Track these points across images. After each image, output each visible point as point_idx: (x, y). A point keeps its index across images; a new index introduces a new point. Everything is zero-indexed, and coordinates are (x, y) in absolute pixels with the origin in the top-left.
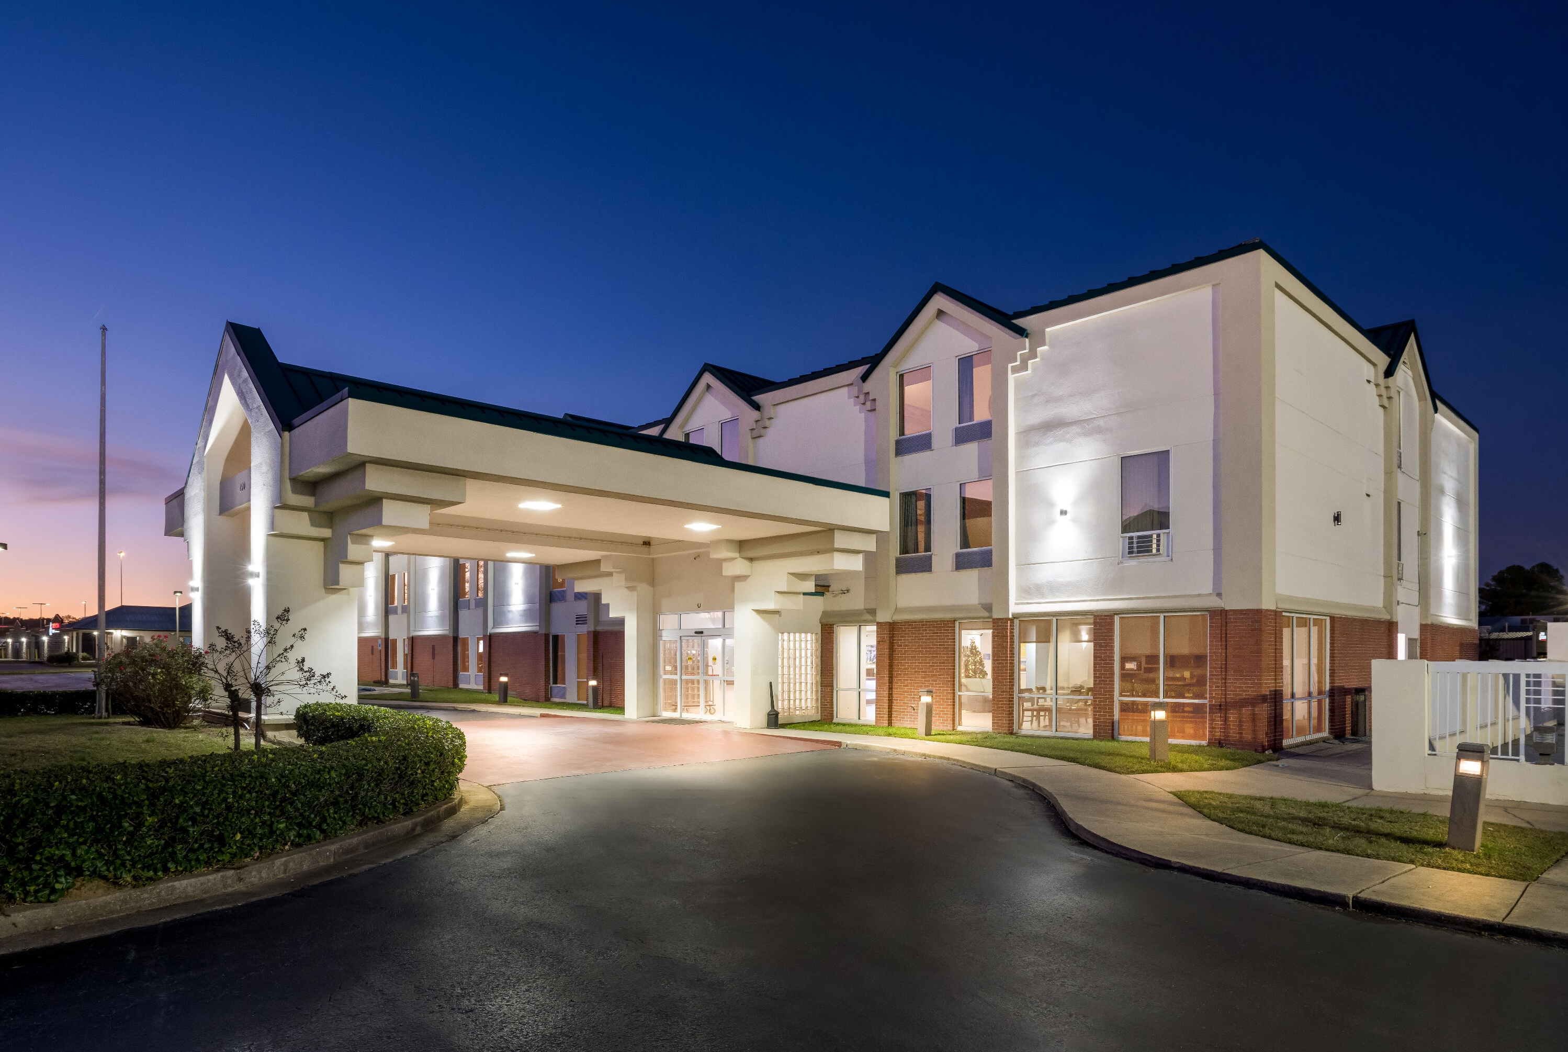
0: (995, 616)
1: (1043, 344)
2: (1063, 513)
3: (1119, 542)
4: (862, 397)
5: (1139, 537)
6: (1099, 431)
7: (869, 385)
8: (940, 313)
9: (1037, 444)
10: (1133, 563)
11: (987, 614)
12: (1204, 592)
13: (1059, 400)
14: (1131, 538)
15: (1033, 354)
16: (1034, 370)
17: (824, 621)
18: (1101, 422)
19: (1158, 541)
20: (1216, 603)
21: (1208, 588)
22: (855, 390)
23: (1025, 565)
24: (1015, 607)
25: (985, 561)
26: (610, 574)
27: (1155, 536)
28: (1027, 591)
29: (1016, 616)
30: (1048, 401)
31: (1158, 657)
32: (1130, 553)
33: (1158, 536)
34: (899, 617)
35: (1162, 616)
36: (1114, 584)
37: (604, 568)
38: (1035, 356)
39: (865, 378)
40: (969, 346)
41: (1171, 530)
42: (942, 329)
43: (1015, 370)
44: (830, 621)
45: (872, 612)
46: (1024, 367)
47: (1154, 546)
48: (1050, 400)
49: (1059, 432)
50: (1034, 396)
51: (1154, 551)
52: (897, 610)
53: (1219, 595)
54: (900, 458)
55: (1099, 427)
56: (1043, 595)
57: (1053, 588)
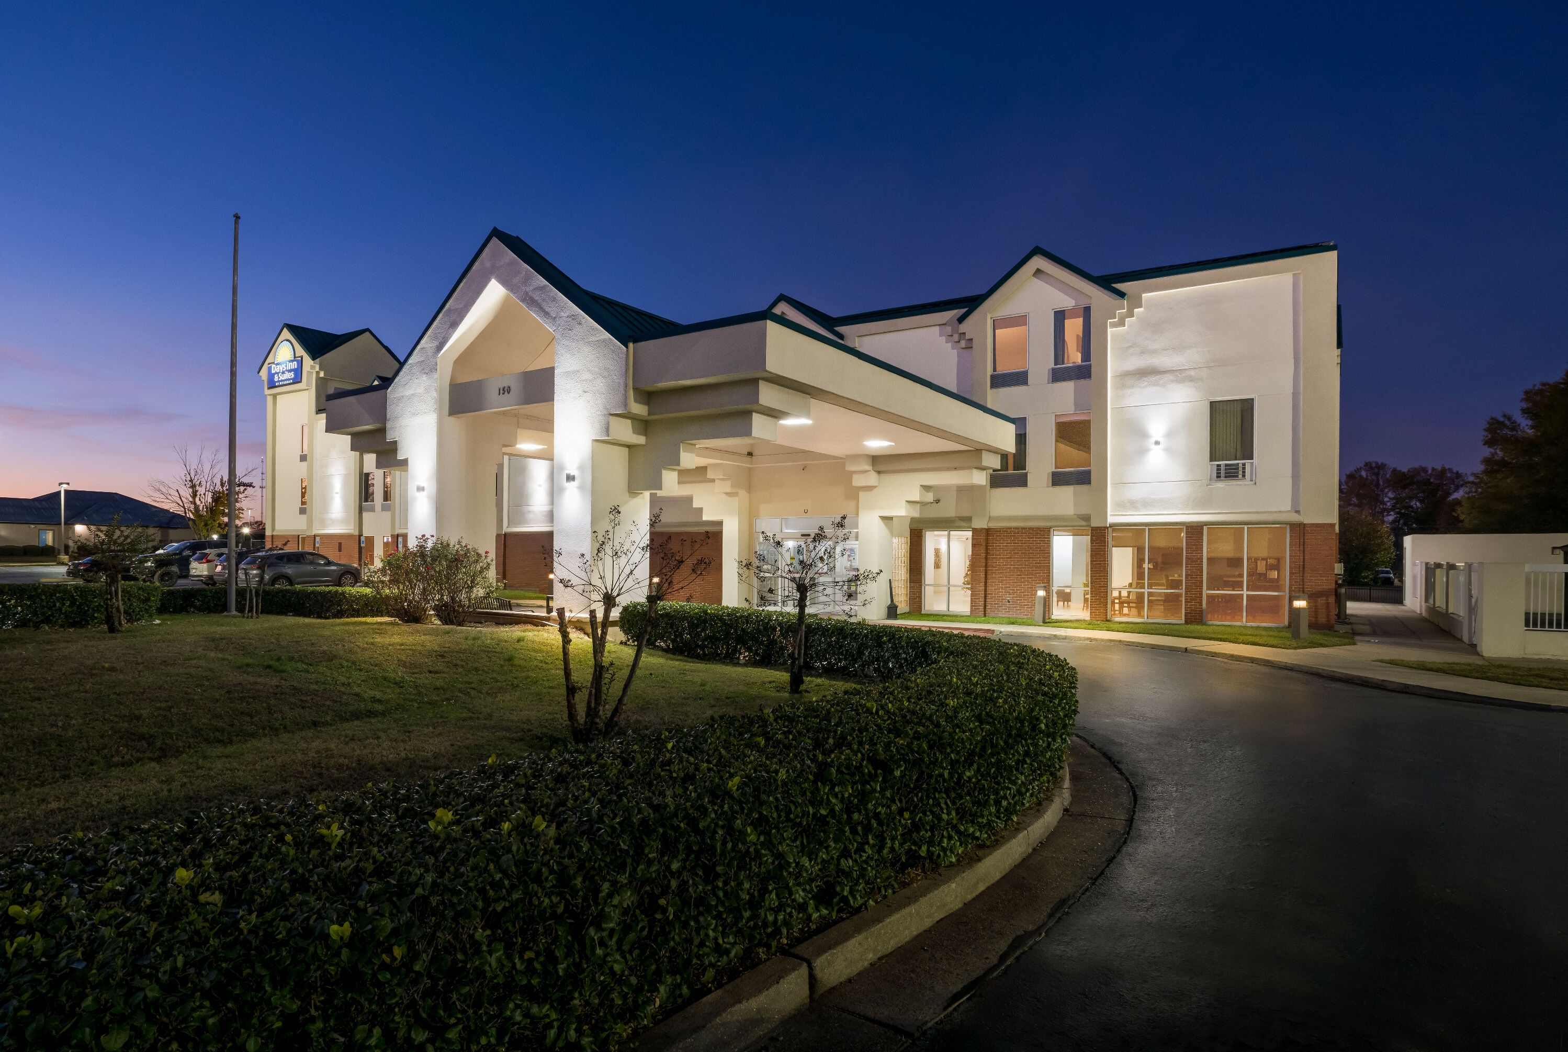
0: (1093, 525)
1: (1140, 306)
2: (1157, 443)
3: (1207, 467)
4: (956, 337)
5: (1226, 465)
6: (1191, 379)
7: (963, 327)
8: (1038, 272)
9: (1132, 387)
10: (1221, 485)
11: (1084, 523)
12: (1283, 509)
13: (1153, 352)
14: (1219, 466)
15: (1131, 314)
16: (1129, 327)
17: (914, 526)
18: (1192, 373)
19: (1244, 468)
20: (1295, 518)
21: (1288, 506)
22: (949, 329)
23: (1121, 484)
24: (1113, 517)
25: (1083, 478)
26: (713, 481)
27: (1240, 465)
28: (1122, 506)
29: (1111, 526)
30: (1143, 353)
31: (1242, 559)
32: (1218, 477)
33: (1244, 465)
34: (993, 525)
35: (1246, 527)
36: (1202, 502)
37: (710, 475)
38: (1132, 316)
39: (961, 320)
40: (1067, 302)
41: (1255, 460)
42: (1038, 285)
43: (1114, 325)
44: (920, 526)
45: (969, 519)
46: (1122, 323)
47: (1241, 473)
48: (1144, 352)
49: (1153, 378)
50: (1129, 347)
51: (1240, 476)
52: (990, 519)
53: (1298, 512)
54: (994, 390)
55: (1191, 376)
56: (1136, 508)
57: (1146, 504)
